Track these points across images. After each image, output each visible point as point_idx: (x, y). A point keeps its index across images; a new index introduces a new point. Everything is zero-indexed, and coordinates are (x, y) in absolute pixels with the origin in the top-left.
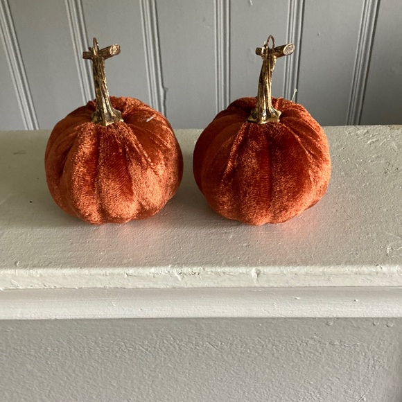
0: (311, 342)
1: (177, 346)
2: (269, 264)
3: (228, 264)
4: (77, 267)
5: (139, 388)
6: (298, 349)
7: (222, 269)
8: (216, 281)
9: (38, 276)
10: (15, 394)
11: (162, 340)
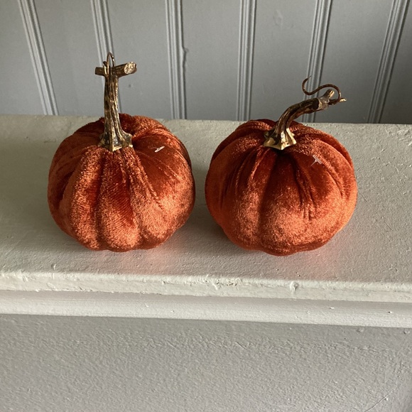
0: (340, 346)
1: (205, 344)
2: (307, 278)
3: (266, 276)
4: (115, 272)
5: (165, 380)
6: (326, 352)
7: (260, 281)
8: (253, 292)
9: (75, 280)
10: (41, 381)
11: (191, 338)
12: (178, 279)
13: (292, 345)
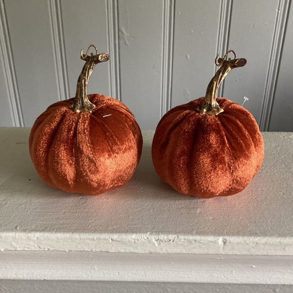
2: (233, 234)
3: (198, 233)
4: (69, 232)
7: (194, 238)
8: (187, 248)
9: (35, 239)
12: (124, 236)
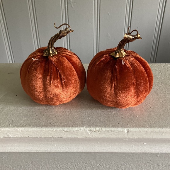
0: (148, 164)
1: (84, 166)
2: (133, 127)
3: (113, 126)
4: (40, 127)
6: (142, 168)
7: (110, 129)
8: (107, 135)
9: (20, 131)
11: (77, 162)
12: (71, 129)
13: (126, 164)
